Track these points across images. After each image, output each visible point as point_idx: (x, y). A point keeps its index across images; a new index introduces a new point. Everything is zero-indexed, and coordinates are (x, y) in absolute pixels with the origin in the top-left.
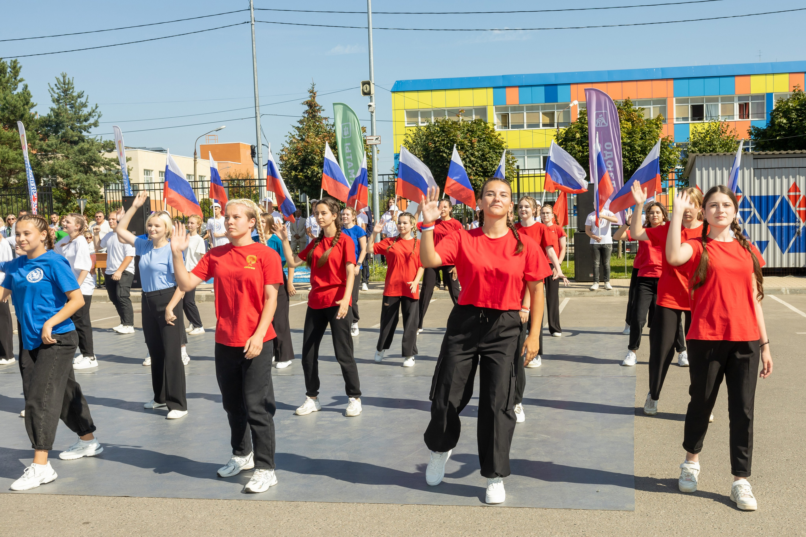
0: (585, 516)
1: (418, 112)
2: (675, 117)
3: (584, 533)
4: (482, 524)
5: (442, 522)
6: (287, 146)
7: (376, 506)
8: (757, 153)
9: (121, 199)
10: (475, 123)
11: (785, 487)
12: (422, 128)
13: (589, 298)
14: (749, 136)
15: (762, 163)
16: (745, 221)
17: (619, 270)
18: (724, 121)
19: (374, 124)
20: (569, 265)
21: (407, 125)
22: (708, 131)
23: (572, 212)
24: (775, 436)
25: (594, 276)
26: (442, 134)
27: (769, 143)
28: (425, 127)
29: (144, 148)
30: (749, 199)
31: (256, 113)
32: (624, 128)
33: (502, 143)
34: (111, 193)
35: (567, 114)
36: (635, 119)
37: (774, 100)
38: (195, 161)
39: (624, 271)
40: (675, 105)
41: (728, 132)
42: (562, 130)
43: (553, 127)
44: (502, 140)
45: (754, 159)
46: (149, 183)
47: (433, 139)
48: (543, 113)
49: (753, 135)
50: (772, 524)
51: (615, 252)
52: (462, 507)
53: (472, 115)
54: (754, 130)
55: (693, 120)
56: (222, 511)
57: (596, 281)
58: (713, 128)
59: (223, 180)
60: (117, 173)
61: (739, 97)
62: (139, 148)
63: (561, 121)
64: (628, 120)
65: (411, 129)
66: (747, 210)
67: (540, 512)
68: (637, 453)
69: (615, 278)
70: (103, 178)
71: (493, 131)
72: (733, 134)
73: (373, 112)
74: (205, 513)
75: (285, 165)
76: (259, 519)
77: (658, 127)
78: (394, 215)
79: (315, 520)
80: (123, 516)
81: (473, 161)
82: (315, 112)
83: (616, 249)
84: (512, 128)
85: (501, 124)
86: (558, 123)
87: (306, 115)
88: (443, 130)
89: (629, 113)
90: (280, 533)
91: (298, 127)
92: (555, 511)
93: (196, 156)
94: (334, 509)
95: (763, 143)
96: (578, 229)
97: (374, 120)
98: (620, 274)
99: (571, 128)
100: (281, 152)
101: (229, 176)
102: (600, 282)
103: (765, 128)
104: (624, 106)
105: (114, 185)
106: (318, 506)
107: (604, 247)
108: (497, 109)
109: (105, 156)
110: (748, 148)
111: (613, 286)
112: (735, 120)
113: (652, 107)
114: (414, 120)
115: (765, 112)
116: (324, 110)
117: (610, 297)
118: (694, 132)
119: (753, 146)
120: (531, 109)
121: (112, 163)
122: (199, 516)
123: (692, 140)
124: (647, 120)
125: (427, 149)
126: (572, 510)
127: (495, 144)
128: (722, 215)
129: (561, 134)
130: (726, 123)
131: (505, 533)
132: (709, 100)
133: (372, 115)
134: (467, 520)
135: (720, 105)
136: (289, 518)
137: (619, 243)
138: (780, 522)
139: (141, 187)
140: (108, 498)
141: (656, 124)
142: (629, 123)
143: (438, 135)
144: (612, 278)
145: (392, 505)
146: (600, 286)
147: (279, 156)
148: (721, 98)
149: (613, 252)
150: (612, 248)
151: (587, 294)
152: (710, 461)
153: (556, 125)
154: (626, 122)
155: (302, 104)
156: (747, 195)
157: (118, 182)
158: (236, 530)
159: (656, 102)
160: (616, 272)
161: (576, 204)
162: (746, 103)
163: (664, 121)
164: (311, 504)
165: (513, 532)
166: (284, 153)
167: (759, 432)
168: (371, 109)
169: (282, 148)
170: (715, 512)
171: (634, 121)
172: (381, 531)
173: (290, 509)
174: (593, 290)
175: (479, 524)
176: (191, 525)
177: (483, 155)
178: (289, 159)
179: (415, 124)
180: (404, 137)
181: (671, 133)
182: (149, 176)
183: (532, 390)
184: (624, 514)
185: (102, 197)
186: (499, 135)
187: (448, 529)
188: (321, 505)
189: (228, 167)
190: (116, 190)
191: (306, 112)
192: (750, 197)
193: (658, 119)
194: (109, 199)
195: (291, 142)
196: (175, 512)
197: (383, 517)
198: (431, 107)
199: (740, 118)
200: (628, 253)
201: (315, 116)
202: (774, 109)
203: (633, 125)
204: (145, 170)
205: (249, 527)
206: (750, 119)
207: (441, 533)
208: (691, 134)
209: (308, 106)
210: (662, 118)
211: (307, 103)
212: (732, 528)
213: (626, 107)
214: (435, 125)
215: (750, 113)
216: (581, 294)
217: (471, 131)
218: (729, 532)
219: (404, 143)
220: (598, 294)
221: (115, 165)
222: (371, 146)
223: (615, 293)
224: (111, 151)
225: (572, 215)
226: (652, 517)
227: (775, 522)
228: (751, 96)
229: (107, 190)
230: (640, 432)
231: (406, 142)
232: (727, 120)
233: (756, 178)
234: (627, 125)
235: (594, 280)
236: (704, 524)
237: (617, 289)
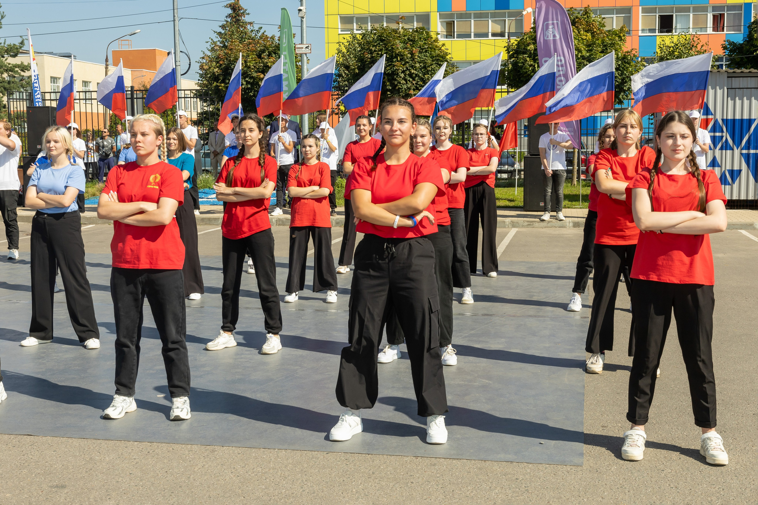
0: (529, 471)
1: (353, 17)
2: (640, 28)
3: (526, 488)
4: (415, 476)
5: (371, 472)
6: (209, 53)
7: (299, 453)
8: (732, 71)
9: (25, 109)
10: (417, 31)
11: (751, 443)
12: (358, 36)
13: (538, 229)
14: (723, 51)
15: (736, 83)
16: (715, 146)
17: (573, 198)
18: (695, 33)
19: (305, 31)
20: (518, 192)
21: (340, 33)
22: (677, 45)
23: (523, 132)
24: (741, 387)
25: (545, 205)
26: (379, 43)
27: (746, 60)
28: (360, 34)
29: (51, 53)
30: (720, 122)
31: (174, 16)
32: (583, 39)
33: (447, 54)
34: (15, 103)
35: (520, 23)
36: (595, 30)
37: (753, 12)
38: (106, 68)
39: (578, 200)
40: (641, 14)
41: (699, 47)
42: (514, 41)
43: (504, 36)
44: (447, 51)
45: (728, 77)
46: (56, 92)
47: (369, 48)
48: (492, 21)
49: (728, 50)
50: (735, 484)
51: (569, 179)
52: (393, 457)
53: (413, 23)
54: (729, 44)
55: (661, 32)
56: (132, 454)
57: (547, 211)
58: (682, 41)
59: (137, 91)
60: (21, 80)
61: (713, 7)
62: (46, 53)
63: (513, 30)
64: (587, 31)
65: (345, 36)
66: (718, 134)
67: (479, 464)
68: (587, 402)
69: (569, 208)
70: (6, 85)
71: (436, 40)
72: (704, 48)
73: (303, 17)
74: (114, 455)
75: (206, 75)
76: (171, 464)
77: (621, 40)
78: (325, 133)
79: (232, 467)
80: (25, 456)
81: (413, 73)
82: (238, 15)
83: (570, 175)
84: (457, 38)
85: (445, 33)
86: (509, 33)
87: (229, 20)
88: (381, 39)
89: (588, 24)
90: (194, 480)
91: (220, 33)
92: (495, 463)
93: (108, 63)
94: (254, 455)
95: (739, 60)
96: (529, 152)
97: (304, 26)
98: (574, 203)
99: (523, 38)
100: (201, 60)
101: (144, 86)
102: (551, 211)
103: (742, 42)
104: (584, 15)
105: (18, 93)
106: (236, 452)
107: (557, 172)
108: (441, 16)
109: (8, 61)
110: (722, 65)
111: (565, 217)
112: (708, 33)
113: (615, 16)
114: (348, 26)
115: (742, 24)
116: (248, 14)
117: (562, 229)
118: (662, 46)
119: (727, 63)
120: (479, 16)
121: (17, 69)
122: (107, 458)
123: (659, 55)
124: (609, 31)
125: (363, 60)
126: (514, 464)
127: (438, 55)
128: (679, 148)
129: (512, 45)
130: (698, 36)
131: (440, 486)
132: (679, 10)
133: (302, 21)
134: (398, 471)
135: (691, 15)
136: (204, 463)
137: (573, 168)
138: (744, 482)
139: (47, 96)
140: (9, 436)
141: (620, 37)
142: (589, 35)
143: (375, 44)
144: (565, 207)
145: (316, 452)
146: (551, 216)
147: (199, 64)
148: (693, 7)
149: (566, 179)
150: (566, 174)
151: (537, 224)
152: (668, 414)
153: (507, 35)
154: (585, 33)
155: (225, 7)
156: (719, 117)
157: (22, 90)
158: (147, 474)
159: (620, 11)
160: (569, 201)
161: (526, 124)
162: (720, 14)
163: (629, 33)
164: (228, 448)
165: (449, 486)
166: (204, 61)
167: (724, 383)
168: (301, 13)
169: (202, 56)
170: (672, 470)
171: (594, 32)
172: (304, 480)
173: (206, 454)
174: (543, 220)
175: (411, 476)
176: (98, 468)
177: (425, 67)
178: (210, 68)
179: (349, 31)
180: (337, 46)
181: (636, 46)
182: (56, 84)
183: (473, 329)
184: (571, 469)
185: (4, 107)
186: (443, 45)
187: (377, 480)
188: (239, 450)
189: (143, 76)
190: (20, 99)
191: (229, 16)
192: (723, 120)
193: (621, 30)
194: (12, 109)
195: (213, 50)
196: (81, 453)
197: (306, 466)
198: (368, 13)
199: (714, 30)
200: (584, 180)
201: (239, 20)
202: (752, 21)
203: (593, 36)
204: (51, 77)
205: (161, 472)
206: (725, 32)
207: (370, 484)
208: (657, 47)
209: (232, 9)
210: (626, 29)
211: (230, 5)
212: (691, 488)
213: (586, 16)
214: (371, 32)
215: (725, 25)
216: (530, 225)
217: (411, 41)
218: (687, 492)
219: (337, 52)
220: (549, 225)
221: (19, 71)
222: (301, 55)
223: (568, 224)
224: (15, 56)
225: (522, 136)
226: (602, 473)
227: (738, 482)
228: (727, 6)
229: (10, 99)
230: (591, 379)
231: (339, 51)
232: (698, 33)
233: (729, 98)
234: (586, 36)
235: (545, 210)
236: (659, 483)
237: (570, 219)
